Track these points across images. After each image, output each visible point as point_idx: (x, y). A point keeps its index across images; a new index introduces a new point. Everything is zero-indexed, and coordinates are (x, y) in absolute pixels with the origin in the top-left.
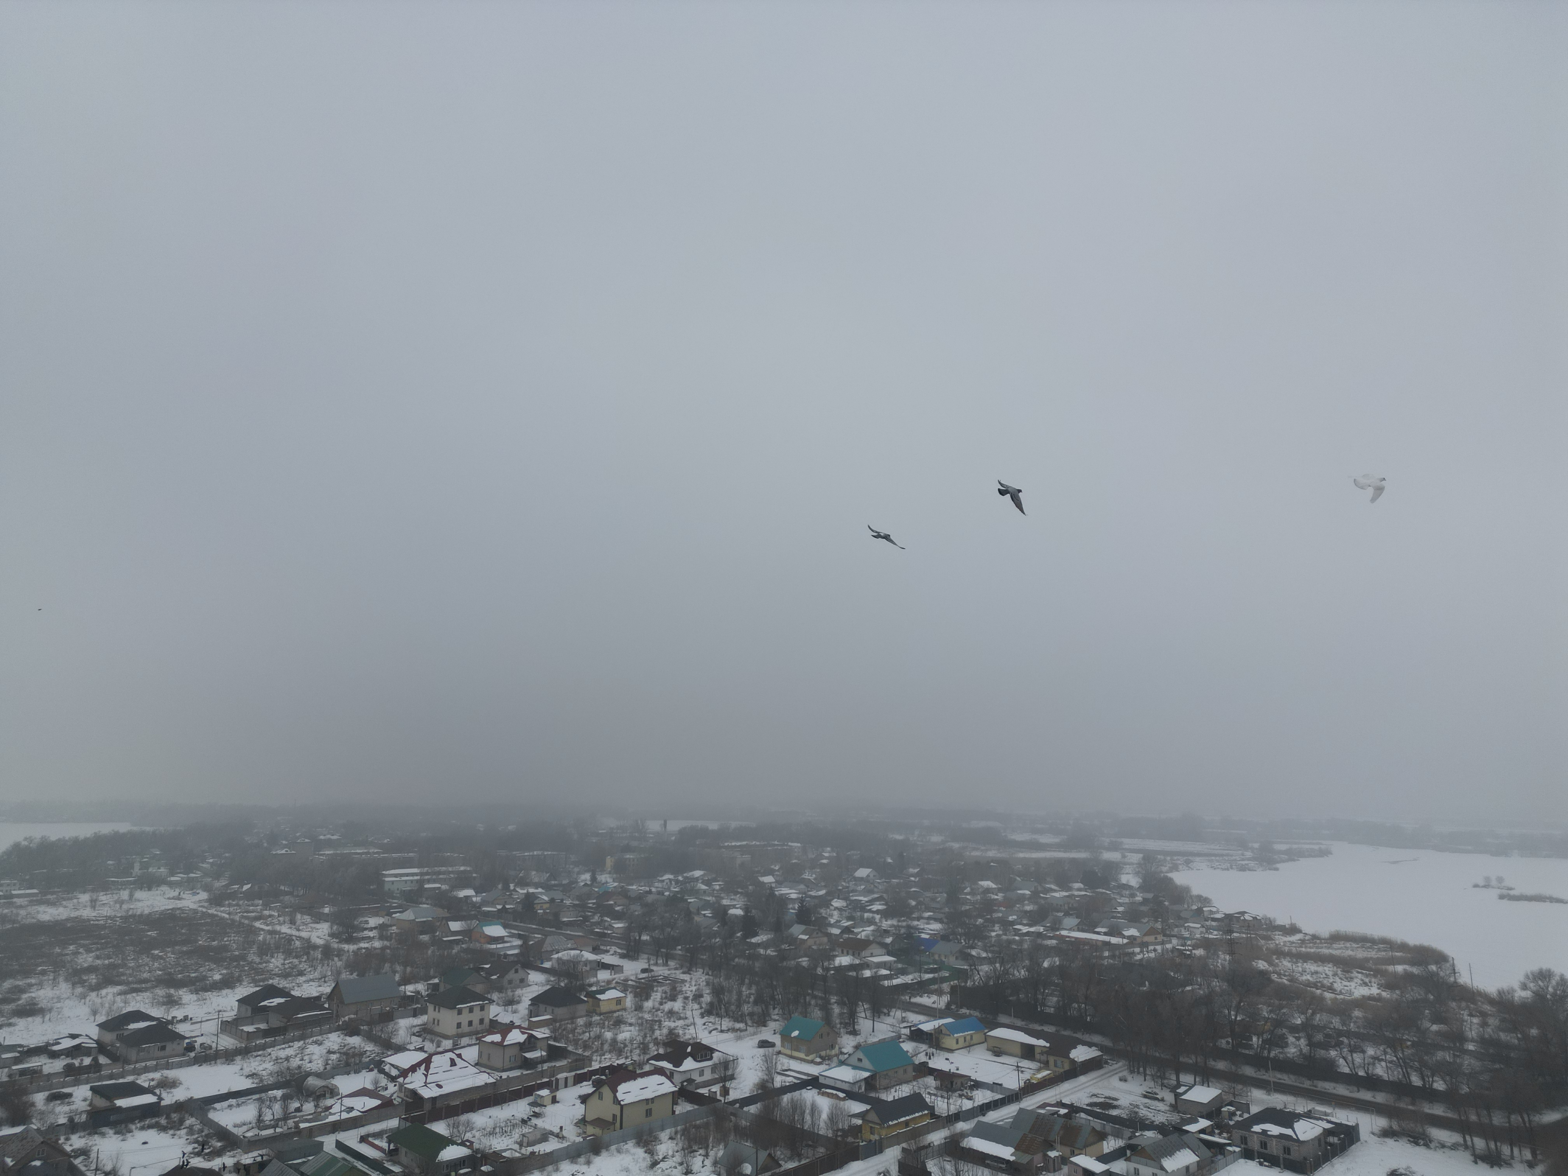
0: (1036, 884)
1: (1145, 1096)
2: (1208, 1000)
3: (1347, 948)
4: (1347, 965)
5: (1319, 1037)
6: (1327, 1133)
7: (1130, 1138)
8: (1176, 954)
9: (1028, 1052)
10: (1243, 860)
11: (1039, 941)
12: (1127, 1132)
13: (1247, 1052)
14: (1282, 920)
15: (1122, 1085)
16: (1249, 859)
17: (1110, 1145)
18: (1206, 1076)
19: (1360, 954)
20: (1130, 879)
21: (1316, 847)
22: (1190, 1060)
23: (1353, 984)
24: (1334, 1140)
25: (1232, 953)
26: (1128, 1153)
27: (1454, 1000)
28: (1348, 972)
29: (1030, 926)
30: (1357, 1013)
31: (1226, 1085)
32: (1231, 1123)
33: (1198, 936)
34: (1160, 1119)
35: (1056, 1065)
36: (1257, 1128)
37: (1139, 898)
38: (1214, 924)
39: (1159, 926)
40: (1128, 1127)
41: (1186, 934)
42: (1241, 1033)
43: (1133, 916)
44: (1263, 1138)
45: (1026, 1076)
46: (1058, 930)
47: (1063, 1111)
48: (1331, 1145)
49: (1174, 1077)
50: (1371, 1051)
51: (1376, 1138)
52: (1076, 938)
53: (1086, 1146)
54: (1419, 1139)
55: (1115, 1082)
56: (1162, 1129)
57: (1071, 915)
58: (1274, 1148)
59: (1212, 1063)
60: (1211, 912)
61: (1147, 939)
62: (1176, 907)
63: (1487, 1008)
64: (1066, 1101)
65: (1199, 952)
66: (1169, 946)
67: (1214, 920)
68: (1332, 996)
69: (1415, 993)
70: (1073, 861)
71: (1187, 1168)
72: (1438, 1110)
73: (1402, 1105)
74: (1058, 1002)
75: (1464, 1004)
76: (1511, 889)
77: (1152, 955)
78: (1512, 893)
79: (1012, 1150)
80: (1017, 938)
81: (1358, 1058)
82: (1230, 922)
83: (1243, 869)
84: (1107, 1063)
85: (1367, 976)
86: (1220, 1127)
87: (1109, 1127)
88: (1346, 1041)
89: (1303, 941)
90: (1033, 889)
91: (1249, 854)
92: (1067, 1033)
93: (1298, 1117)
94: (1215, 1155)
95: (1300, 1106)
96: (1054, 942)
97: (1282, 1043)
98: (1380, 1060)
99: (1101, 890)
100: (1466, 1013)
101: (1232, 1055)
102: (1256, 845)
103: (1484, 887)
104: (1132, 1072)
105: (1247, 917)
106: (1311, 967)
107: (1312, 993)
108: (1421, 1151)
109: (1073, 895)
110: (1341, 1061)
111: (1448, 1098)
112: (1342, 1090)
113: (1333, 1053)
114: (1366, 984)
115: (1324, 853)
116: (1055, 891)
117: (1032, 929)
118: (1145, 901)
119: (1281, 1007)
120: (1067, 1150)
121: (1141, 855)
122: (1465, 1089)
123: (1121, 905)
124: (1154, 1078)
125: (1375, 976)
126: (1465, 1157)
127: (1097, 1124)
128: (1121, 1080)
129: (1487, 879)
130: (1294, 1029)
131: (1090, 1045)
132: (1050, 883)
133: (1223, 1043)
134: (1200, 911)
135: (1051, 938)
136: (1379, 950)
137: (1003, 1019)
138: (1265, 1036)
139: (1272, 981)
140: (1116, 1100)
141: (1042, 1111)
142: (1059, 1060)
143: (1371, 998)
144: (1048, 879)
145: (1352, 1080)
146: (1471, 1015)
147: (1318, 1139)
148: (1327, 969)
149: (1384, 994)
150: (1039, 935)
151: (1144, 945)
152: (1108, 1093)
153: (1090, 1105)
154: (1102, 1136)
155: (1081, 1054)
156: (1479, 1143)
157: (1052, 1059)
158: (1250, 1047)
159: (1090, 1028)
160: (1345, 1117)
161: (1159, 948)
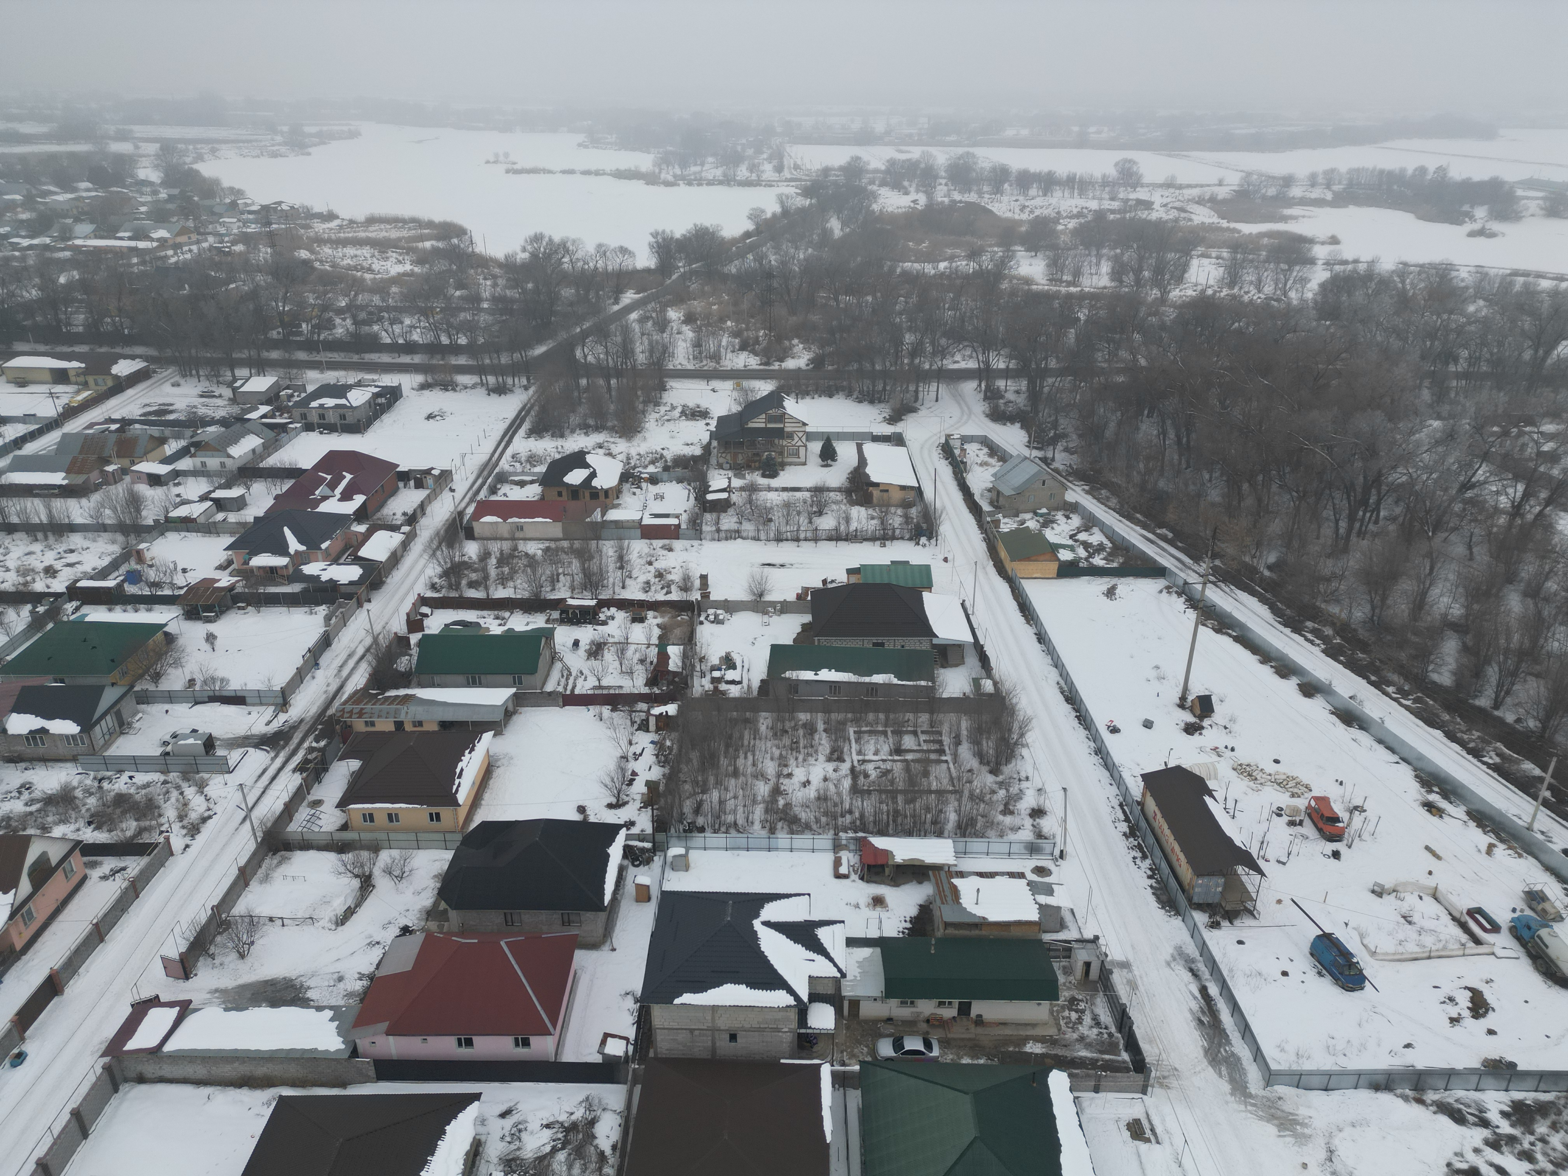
0: (28, 187)
1: (202, 396)
2: (254, 294)
3: (381, 230)
4: (382, 246)
5: (363, 315)
6: (376, 396)
7: (192, 437)
8: (214, 253)
9: (60, 377)
10: (273, 145)
11: (48, 254)
12: (188, 432)
13: (298, 338)
14: (319, 207)
15: (176, 390)
16: (279, 144)
17: (172, 447)
18: (260, 367)
19: (394, 234)
20: (148, 173)
21: (345, 128)
22: (244, 354)
23: (389, 263)
24: (382, 400)
25: (273, 245)
26: (193, 450)
27: (472, 268)
28: (384, 252)
29: (32, 237)
30: (394, 289)
31: (281, 372)
32: (290, 404)
33: (235, 231)
34: (220, 413)
35: (96, 384)
36: (314, 404)
37: (163, 195)
38: (251, 217)
39: (191, 224)
40: (189, 427)
41: (223, 230)
42: (290, 323)
43: (160, 216)
44: (321, 411)
45: (64, 400)
46: (69, 239)
47: (114, 427)
48: (379, 405)
49: (229, 373)
50: (407, 321)
51: (415, 392)
52: (95, 247)
53: (145, 454)
54: (448, 386)
55: (167, 388)
56: (223, 422)
57: (83, 220)
58: (332, 418)
59: (265, 354)
60: (246, 204)
61: (180, 239)
62: (207, 202)
63: (497, 271)
64: (116, 416)
65: (239, 248)
66: (205, 245)
67: (250, 212)
68: (372, 276)
69: (442, 266)
70: (72, 155)
71: (254, 451)
72: (462, 360)
73: (434, 362)
74: (86, 319)
75: (480, 270)
76: (514, 163)
77: (188, 256)
78: (515, 167)
79: (63, 474)
80: (17, 254)
81: (397, 329)
82: (266, 213)
83: (275, 155)
84: (155, 372)
85: (401, 254)
86: (281, 409)
87: (168, 431)
88: (386, 315)
89: (341, 227)
90: (25, 192)
91: (279, 139)
92: (104, 350)
93: (350, 387)
94: (279, 434)
95: (351, 377)
96: (67, 254)
97: (330, 325)
98: (416, 328)
99: (115, 189)
100: (481, 277)
101: (284, 344)
102: (285, 129)
103: (494, 162)
104: (184, 376)
105: (284, 207)
106: (350, 251)
107: (354, 276)
108: (450, 394)
109: (82, 197)
110: (384, 333)
111: (470, 349)
112: (386, 358)
113: (376, 328)
114: (400, 262)
115: (353, 135)
116: (56, 193)
117: (36, 241)
118: (171, 198)
119: (325, 293)
120: (126, 462)
121: (158, 145)
122: (481, 340)
123: (143, 204)
124: (208, 378)
125: (407, 254)
126: (482, 391)
127: (155, 431)
128: (173, 385)
129: (497, 155)
130: (340, 312)
131: (133, 357)
132: (45, 184)
133: (274, 334)
134: (234, 205)
135: (63, 249)
136: (410, 229)
137: (19, 346)
138: (313, 322)
139: (313, 269)
140: (172, 405)
141: (91, 431)
142: (100, 379)
143: (405, 274)
144: (43, 179)
145: (394, 348)
146: (485, 279)
147: (369, 402)
148: (366, 251)
149: (416, 269)
150: (46, 247)
151: (177, 247)
152: (161, 401)
153: (144, 415)
154: (162, 441)
155: (123, 368)
156: (491, 380)
157: (91, 380)
158: (300, 334)
159: (130, 341)
160: (389, 380)
161: (194, 248)
